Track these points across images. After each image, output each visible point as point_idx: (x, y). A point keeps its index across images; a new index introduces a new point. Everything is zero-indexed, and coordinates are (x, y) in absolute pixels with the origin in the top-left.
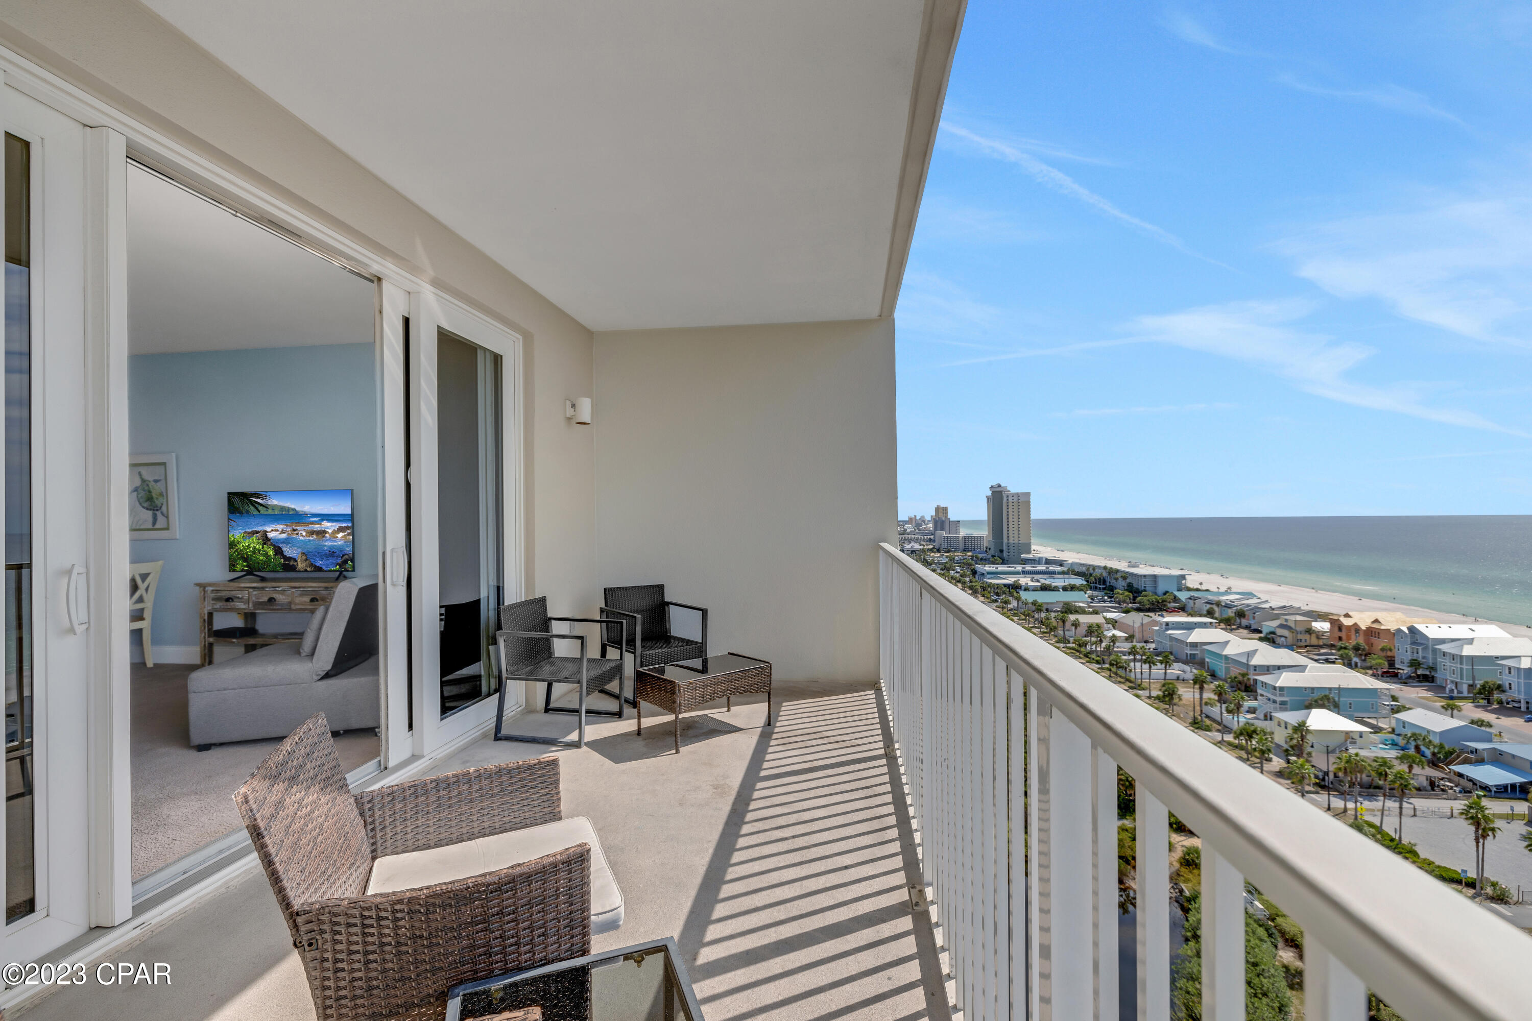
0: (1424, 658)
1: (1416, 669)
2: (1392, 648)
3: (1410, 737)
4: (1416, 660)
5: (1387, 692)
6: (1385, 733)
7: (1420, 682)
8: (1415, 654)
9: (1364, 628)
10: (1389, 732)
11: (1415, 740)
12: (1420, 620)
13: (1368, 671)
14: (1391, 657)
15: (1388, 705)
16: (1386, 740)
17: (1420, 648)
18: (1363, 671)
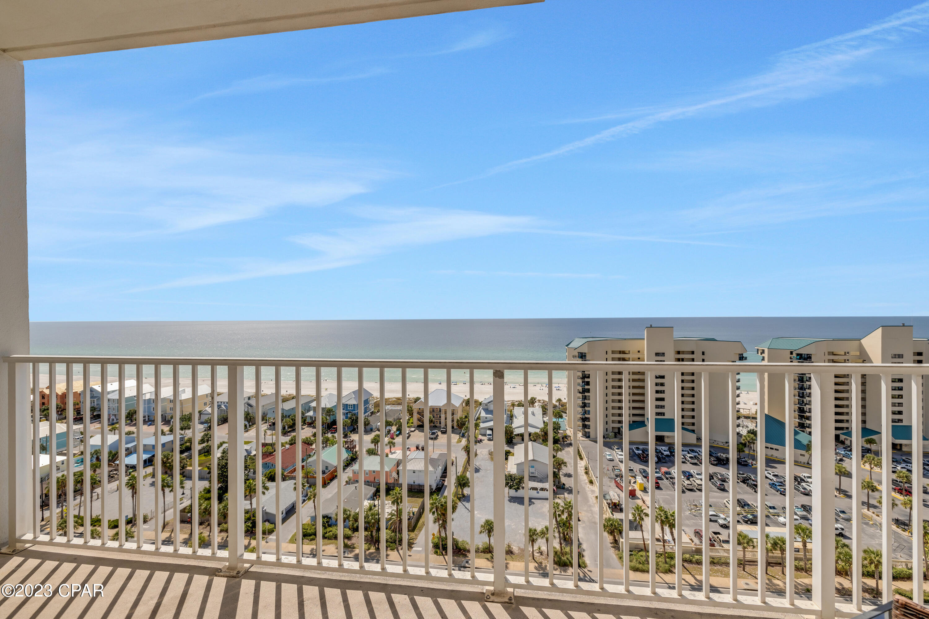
0: (97, 405)
1: (93, 412)
2: (79, 403)
3: (94, 453)
4: (93, 407)
5: (78, 431)
6: (77, 456)
7: (96, 419)
8: (93, 404)
9: (60, 394)
10: (79, 455)
11: (96, 454)
12: (95, 383)
13: (63, 421)
14: (78, 408)
15: (78, 438)
16: (78, 460)
17: (95, 400)
18: (61, 421)
